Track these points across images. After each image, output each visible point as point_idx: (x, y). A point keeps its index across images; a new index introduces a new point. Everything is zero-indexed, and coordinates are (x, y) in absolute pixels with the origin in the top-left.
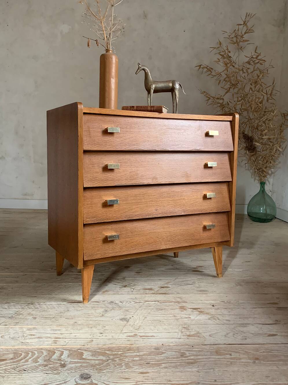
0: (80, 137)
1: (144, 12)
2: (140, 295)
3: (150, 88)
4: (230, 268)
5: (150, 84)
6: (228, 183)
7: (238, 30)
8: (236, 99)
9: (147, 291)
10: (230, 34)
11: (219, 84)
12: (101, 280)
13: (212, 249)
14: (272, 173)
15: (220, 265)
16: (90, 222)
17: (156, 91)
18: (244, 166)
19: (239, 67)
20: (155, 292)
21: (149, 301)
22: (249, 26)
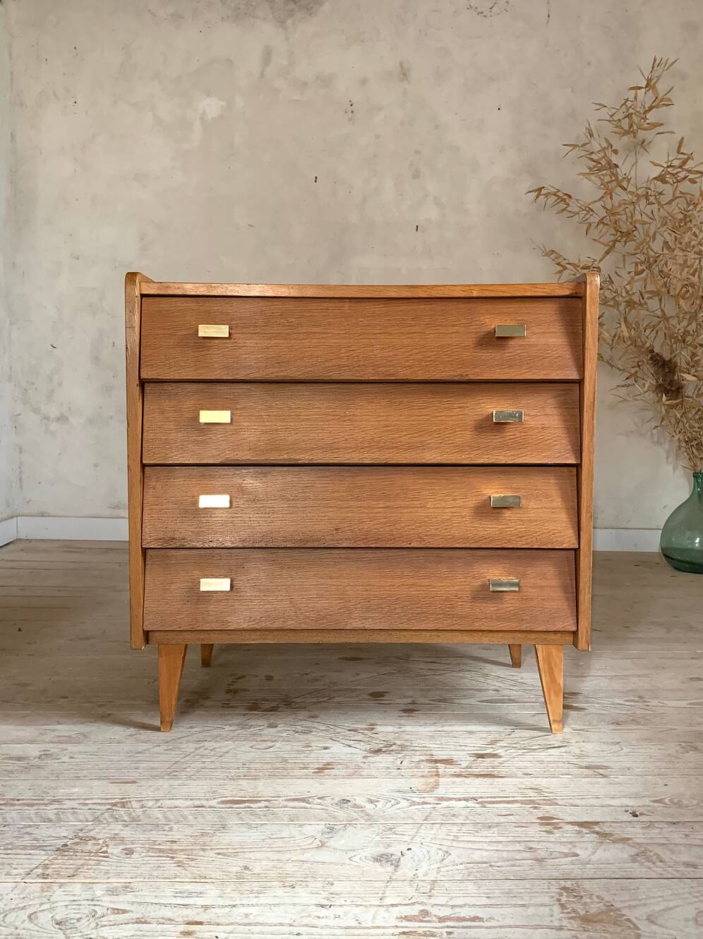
1: (401, 64)
2: (421, 780)
7: (636, 98)
8: (632, 268)
9: (441, 768)
10: (614, 111)
11: (587, 233)
18: (649, 433)
19: (637, 190)
20: (462, 770)
21: (450, 799)
22: (659, 92)
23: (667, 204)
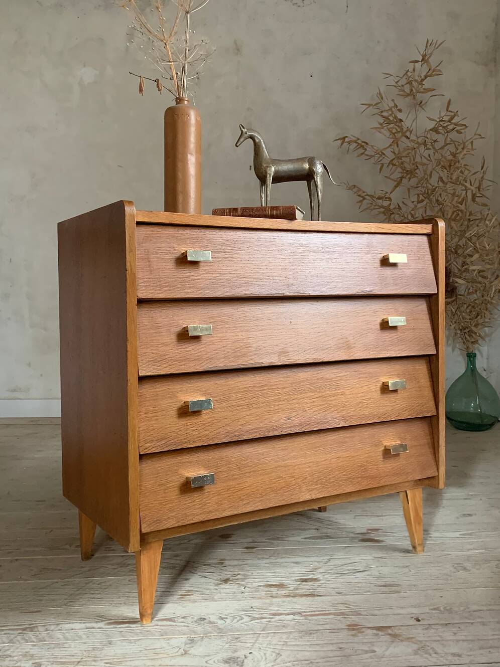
0: (129, 271)
1: (235, 42)
2: (260, 600)
3: (266, 173)
4: (435, 531)
5: (265, 165)
6: (428, 358)
7: (414, 70)
8: (415, 199)
9: (274, 591)
10: (399, 79)
11: (380, 172)
12: (174, 567)
13: (402, 495)
14: (487, 335)
15: (417, 527)
16: (153, 451)
17: (278, 179)
19: (418, 138)
20: (291, 592)
21: (281, 614)
22: (432, 64)
23: (440, 149)
